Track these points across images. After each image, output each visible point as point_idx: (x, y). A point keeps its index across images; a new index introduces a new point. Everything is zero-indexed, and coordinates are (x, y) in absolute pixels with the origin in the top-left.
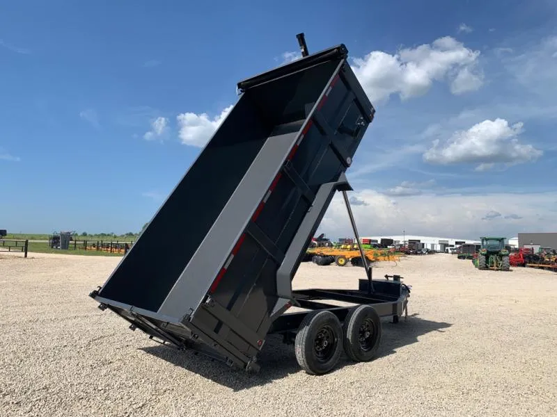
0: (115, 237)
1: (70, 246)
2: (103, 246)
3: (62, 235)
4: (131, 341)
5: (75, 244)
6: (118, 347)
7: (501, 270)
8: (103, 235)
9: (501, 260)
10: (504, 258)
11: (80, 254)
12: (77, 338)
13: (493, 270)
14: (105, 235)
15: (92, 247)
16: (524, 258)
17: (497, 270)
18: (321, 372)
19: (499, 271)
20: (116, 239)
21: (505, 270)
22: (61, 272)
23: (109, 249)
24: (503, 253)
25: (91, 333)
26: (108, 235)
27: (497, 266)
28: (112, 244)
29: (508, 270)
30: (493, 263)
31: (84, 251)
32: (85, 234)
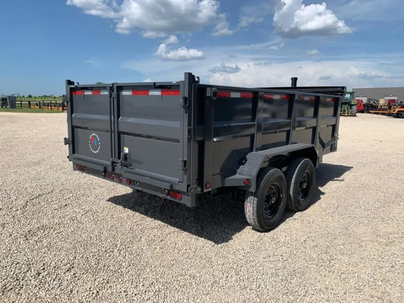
0: (55, 98)
1: (17, 105)
2: (44, 105)
3: (9, 97)
4: (69, 198)
5: (21, 104)
6: (56, 207)
7: (350, 116)
8: (45, 96)
9: (351, 109)
10: (353, 107)
11: (26, 112)
12: (13, 198)
13: (345, 116)
14: (47, 96)
15: (36, 107)
16: (363, 107)
17: (348, 116)
18: (269, 228)
19: (348, 117)
20: (55, 100)
21: (352, 116)
22: (8, 128)
23: (50, 108)
24: (353, 103)
25: (29, 190)
26: (49, 97)
27: (348, 113)
28: (51, 103)
29: (355, 116)
30: (345, 111)
31: (29, 109)
32: (30, 96)
